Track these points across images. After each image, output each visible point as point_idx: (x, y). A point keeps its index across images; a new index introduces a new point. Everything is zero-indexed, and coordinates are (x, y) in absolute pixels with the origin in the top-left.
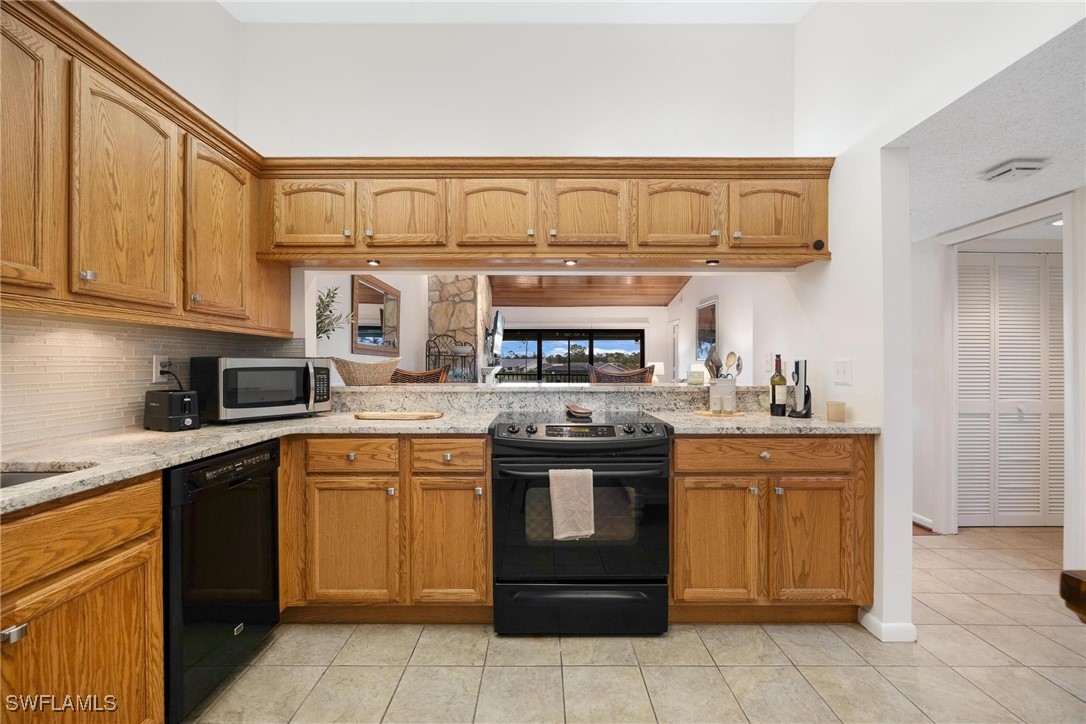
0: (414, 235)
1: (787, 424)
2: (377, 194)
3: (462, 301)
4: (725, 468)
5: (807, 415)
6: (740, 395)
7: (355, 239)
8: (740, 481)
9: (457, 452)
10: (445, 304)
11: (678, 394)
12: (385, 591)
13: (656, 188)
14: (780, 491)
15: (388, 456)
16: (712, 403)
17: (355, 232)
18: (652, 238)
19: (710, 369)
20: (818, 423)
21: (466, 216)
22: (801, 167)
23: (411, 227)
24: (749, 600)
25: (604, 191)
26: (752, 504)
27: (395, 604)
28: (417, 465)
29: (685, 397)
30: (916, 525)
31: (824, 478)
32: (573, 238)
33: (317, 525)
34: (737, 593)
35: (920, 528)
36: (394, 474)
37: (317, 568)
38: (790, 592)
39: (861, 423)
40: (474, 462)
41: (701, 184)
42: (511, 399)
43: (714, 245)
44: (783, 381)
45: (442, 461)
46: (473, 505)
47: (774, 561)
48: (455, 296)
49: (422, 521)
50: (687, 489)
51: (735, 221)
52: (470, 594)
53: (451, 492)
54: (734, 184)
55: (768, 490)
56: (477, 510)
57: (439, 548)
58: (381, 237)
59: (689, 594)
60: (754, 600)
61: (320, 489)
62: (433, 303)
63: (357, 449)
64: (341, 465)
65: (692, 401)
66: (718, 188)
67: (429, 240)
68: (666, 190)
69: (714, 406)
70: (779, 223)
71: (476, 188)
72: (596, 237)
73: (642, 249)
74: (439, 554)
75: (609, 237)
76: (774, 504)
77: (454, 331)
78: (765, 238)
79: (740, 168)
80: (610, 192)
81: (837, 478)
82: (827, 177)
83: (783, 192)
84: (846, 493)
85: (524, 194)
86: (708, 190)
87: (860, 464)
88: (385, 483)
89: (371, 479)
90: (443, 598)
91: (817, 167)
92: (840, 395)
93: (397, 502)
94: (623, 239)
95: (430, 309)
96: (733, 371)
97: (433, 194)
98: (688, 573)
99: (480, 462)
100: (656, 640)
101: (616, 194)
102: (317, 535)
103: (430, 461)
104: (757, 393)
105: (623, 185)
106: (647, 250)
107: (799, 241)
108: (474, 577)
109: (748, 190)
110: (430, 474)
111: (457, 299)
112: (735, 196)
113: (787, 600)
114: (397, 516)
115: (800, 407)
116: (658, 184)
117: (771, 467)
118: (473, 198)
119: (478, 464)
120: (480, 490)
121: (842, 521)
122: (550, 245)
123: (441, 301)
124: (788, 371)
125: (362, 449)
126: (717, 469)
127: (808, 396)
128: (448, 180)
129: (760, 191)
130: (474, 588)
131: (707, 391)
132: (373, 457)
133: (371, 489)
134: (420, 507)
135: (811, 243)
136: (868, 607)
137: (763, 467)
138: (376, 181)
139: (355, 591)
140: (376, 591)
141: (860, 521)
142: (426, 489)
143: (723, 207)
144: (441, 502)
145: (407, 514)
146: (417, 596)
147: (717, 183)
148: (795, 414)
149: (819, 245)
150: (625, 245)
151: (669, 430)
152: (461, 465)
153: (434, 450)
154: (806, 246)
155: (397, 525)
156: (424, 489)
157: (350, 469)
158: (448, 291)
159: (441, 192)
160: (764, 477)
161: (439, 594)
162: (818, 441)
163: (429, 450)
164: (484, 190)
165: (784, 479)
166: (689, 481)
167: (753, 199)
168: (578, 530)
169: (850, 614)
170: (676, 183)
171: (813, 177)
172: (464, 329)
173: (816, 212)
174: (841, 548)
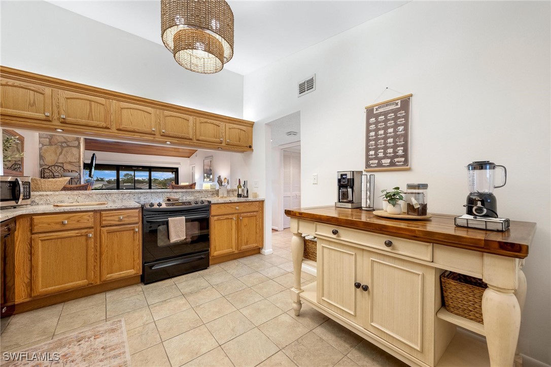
0: (92, 122)
1: (242, 199)
2: (67, 98)
3: (68, 146)
4: (226, 213)
5: (247, 197)
6: (228, 192)
7: (53, 118)
8: (230, 217)
9: (126, 215)
10: (53, 147)
11: (208, 192)
12: (86, 280)
13: (203, 121)
14: (241, 218)
15: (88, 220)
16: (219, 195)
17: (52, 114)
18: (201, 138)
19: (219, 183)
20: (251, 198)
21: (121, 118)
22: (246, 123)
23: (90, 117)
24: (233, 252)
25: (184, 119)
26: (234, 223)
27: (91, 285)
28: (104, 223)
29: (210, 193)
30: (272, 229)
31: (252, 213)
32: (172, 134)
33: (40, 258)
34: (230, 250)
35: (274, 230)
36: (92, 228)
37: (40, 279)
38: (244, 247)
39: (260, 198)
40: (134, 219)
41: (217, 123)
42: (139, 195)
43: (221, 143)
44: (241, 187)
45: (117, 220)
46: (133, 236)
47: (240, 239)
48: (62, 142)
49: (107, 246)
50: (215, 220)
51: (227, 136)
52: (132, 272)
53: (122, 232)
54: (227, 124)
55: (238, 218)
56: (135, 238)
57: (116, 256)
58: (70, 119)
59: (216, 254)
60: (234, 252)
61: (42, 240)
62: (43, 145)
63: (68, 219)
64: (58, 227)
65: (213, 194)
66: (222, 124)
67: (101, 125)
68: (206, 122)
69: (220, 195)
70: (240, 139)
71: (126, 107)
72: (180, 135)
73: (197, 142)
74: (116, 259)
75: (186, 135)
76: (239, 222)
77: (63, 163)
78: (236, 143)
79: (229, 120)
80: (186, 119)
81: (255, 213)
82: (252, 127)
83: (241, 130)
84: (257, 217)
85: (150, 114)
86: (219, 125)
87: (261, 209)
88: (86, 232)
89: (77, 231)
90: (119, 276)
91: (250, 124)
92: (255, 190)
93: (93, 240)
94: (191, 137)
95: (40, 149)
96: (226, 184)
97: (103, 105)
98: (215, 247)
99: (137, 219)
100: (206, 270)
101: (188, 121)
102: (40, 263)
103: (111, 220)
104: (233, 191)
105: (191, 118)
106: (199, 142)
107: (245, 145)
108: (134, 264)
109: (231, 127)
110: (110, 226)
111: (64, 145)
112: (227, 128)
113: (243, 250)
114: (93, 246)
115: (245, 195)
116: (203, 120)
117: (239, 211)
118: (124, 111)
119: (136, 219)
120: (137, 230)
121: (256, 225)
122: (161, 135)
123: (50, 144)
124: (242, 183)
125: (71, 218)
126: (223, 213)
127: (247, 191)
128: (111, 100)
129: (235, 128)
130: (133, 269)
131: (218, 191)
132: (78, 221)
133: (77, 236)
134: (106, 240)
135: (248, 146)
136: (262, 247)
137: (237, 212)
138: (66, 92)
139: (67, 285)
140: (80, 282)
141: (260, 224)
142: (109, 232)
143: (224, 131)
144: (117, 236)
145: (98, 245)
146: (104, 278)
147: (222, 123)
148: (244, 197)
149: (250, 147)
150: (191, 139)
151: (209, 202)
152: (127, 221)
153: (113, 216)
154: (247, 147)
155: (93, 250)
156: (108, 233)
157: (64, 228)
158: (57, 139)
159: (107, 105)
160: (237, 215)
161: (116, 275)
162: (250, 203)
163: (111, 216)
164: (131, 108)
165: (242, 215)
166: (216, 218)
167: (233, 130)
168: (180, 237)
169: (258, 251)
170: (209, 121)
171: (249, 126)
172: (70, 163)
173: (250, 137)
174: (256, 233)
